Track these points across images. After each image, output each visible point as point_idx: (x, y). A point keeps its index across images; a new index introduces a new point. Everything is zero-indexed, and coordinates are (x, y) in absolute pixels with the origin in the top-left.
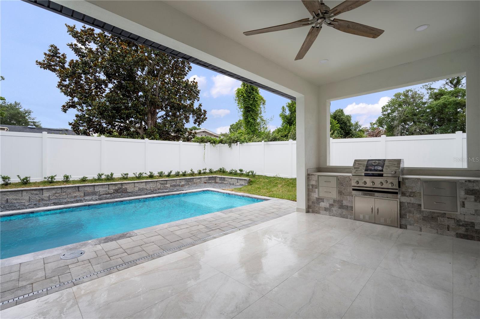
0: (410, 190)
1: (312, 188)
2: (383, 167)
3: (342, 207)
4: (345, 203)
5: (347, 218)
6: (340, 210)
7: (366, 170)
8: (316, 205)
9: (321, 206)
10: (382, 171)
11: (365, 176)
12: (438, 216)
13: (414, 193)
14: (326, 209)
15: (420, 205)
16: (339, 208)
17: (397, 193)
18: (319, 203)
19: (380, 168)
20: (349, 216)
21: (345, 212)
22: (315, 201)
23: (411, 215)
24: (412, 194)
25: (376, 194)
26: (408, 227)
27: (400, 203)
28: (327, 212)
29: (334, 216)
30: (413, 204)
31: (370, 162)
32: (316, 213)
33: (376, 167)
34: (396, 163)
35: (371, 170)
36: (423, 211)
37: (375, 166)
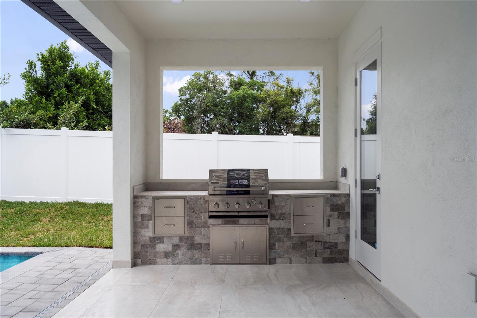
0: (280, 211)
1: (143, 220)
2: (249, 180)
3: (192, 246)
4: (198, 240)
5: (201, 263)
6: (190, 252)
7: (229, 186)
8: (149, 250)
9: (157, 250)
10: (248, 186)
11: (227, 194)
12: (307, 241)
13: (284, 214)
14: (167, 255)
15: (290, 229)
16: (189, 249)
17: (266, 217)
18: (154, 246)
19: (245, 182)
20: (204, 260)
21: (197, 254)
22: (148, 242)
23: (281, 244)
24: (283, 216)
25: (241, 221)
26: (278, 260)
27: (269, 229)
28: (170, 260)
29: (180, 263)
30: (283, 229)
31: (231, 173)
32: (150, 264)
33: (240, 181)
34: (263, 175)
35: (235, 186)
36: (293, 237)
37: (239, 179)
